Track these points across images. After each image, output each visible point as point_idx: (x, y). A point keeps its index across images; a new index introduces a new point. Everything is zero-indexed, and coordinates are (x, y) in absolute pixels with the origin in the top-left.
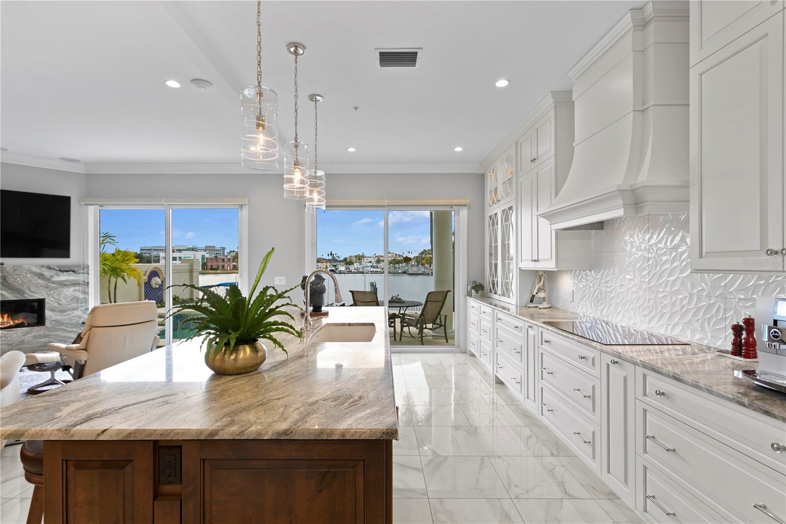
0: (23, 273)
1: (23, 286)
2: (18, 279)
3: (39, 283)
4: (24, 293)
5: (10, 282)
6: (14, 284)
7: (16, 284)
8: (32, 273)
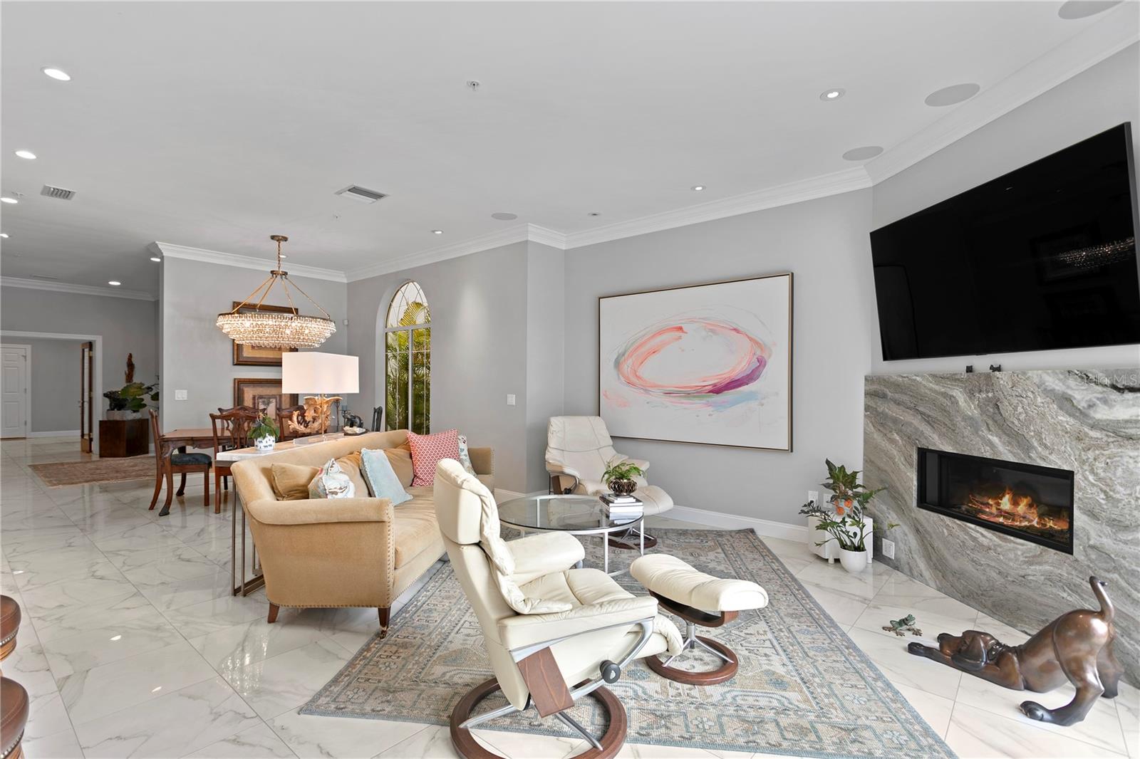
0: (1030, 394)
1: (1028, 427)
2: (1020, 409)
3: (1060, 423)
4: (1028, 448)
5: (1006, 415)
6: (1011, 420)
7: (1016, 422)
8: (1049, 392)
